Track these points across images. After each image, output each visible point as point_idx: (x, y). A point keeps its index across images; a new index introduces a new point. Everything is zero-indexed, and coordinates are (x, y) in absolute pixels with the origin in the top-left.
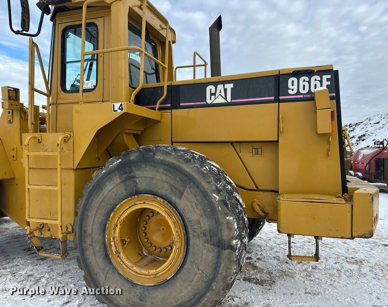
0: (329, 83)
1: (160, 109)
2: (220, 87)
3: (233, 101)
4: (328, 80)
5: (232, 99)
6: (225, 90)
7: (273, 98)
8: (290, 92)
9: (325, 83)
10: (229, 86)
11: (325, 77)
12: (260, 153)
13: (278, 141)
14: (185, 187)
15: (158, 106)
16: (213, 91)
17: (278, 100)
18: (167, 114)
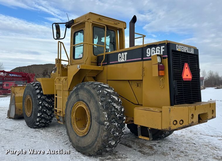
0: (164, 50)
1: (103, 65)
2: (123, 54)
3: (127, 60)
4: (163, 48)
5: (126, 60)
6: (124, 55)
7: (141, 59)
8: (147, 55)
9: (162, 50)
10: (126, 53)
11: (162, 47)
12: (139, 86)
13: (142, 80)
14: (91, 99)
15: (101, 64)
16: (120, 56)
17: (143, 60)
18: (106, 67)
